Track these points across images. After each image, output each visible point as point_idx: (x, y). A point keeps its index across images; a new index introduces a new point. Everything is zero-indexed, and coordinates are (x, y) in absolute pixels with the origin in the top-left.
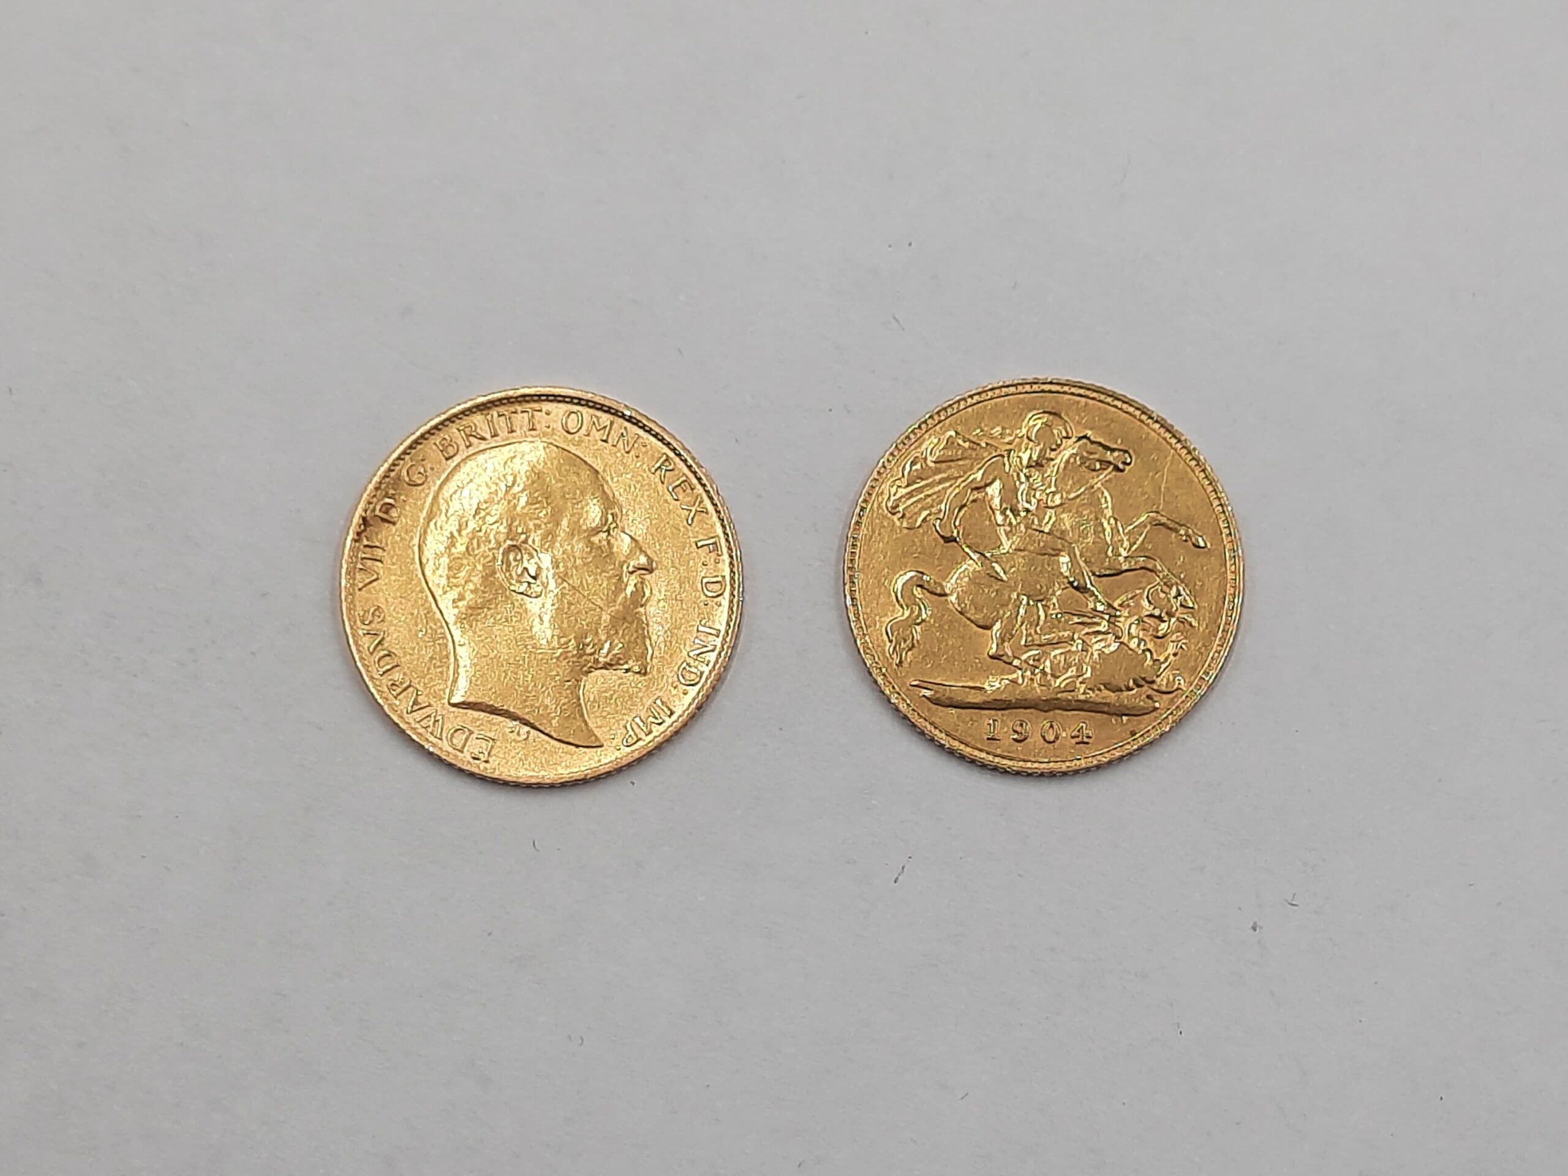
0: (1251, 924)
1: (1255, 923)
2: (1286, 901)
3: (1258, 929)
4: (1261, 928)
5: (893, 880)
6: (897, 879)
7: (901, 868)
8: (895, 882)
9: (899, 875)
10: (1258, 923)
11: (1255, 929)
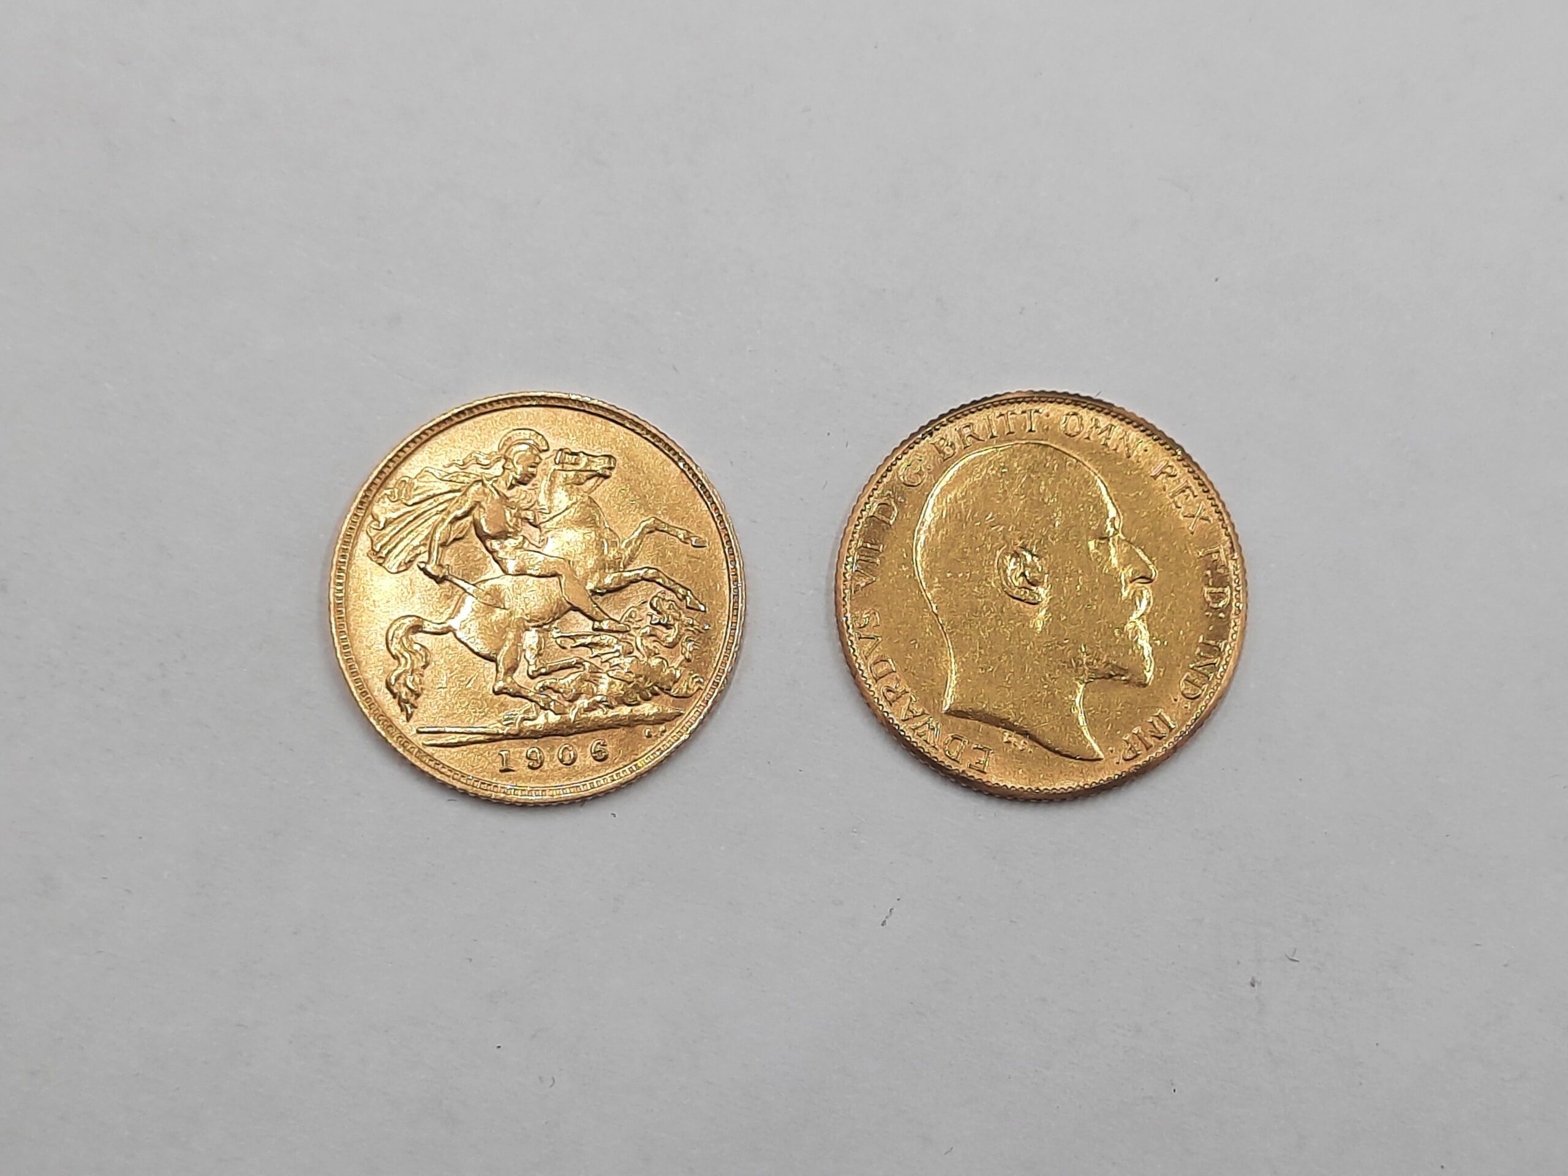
0: (1250, 980)
1: (1253, 978)
2: (1286, 955)
3: (1256, 985)
4: (1260, 983)
5: (881, 923)
6: (884, 922)
7: (889, 911)
8: (883, 925)
9: (887, 917)
10: (1256, 979)
11: (1253, 985)
